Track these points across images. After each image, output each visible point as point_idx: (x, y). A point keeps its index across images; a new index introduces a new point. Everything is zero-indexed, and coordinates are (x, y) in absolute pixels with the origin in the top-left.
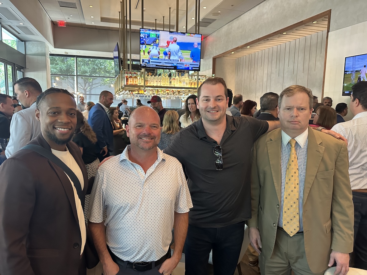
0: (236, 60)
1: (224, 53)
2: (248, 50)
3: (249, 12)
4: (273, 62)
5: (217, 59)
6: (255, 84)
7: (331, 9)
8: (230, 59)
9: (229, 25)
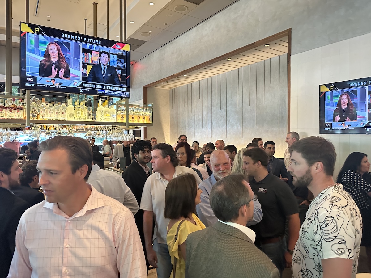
0: (170, 90)
1: (157, 82)
2: (184, 79)
3: (185, 34)
4: (213, 93)
5: (148, 89)
6: (194, 117)
7: (291, 29)
8: (163, 89)
9: (161, 50)
